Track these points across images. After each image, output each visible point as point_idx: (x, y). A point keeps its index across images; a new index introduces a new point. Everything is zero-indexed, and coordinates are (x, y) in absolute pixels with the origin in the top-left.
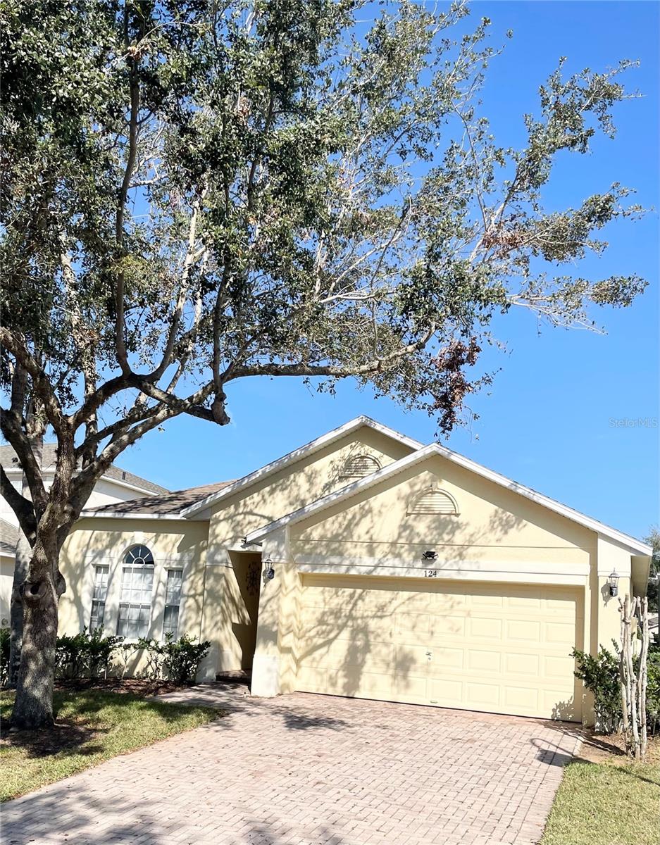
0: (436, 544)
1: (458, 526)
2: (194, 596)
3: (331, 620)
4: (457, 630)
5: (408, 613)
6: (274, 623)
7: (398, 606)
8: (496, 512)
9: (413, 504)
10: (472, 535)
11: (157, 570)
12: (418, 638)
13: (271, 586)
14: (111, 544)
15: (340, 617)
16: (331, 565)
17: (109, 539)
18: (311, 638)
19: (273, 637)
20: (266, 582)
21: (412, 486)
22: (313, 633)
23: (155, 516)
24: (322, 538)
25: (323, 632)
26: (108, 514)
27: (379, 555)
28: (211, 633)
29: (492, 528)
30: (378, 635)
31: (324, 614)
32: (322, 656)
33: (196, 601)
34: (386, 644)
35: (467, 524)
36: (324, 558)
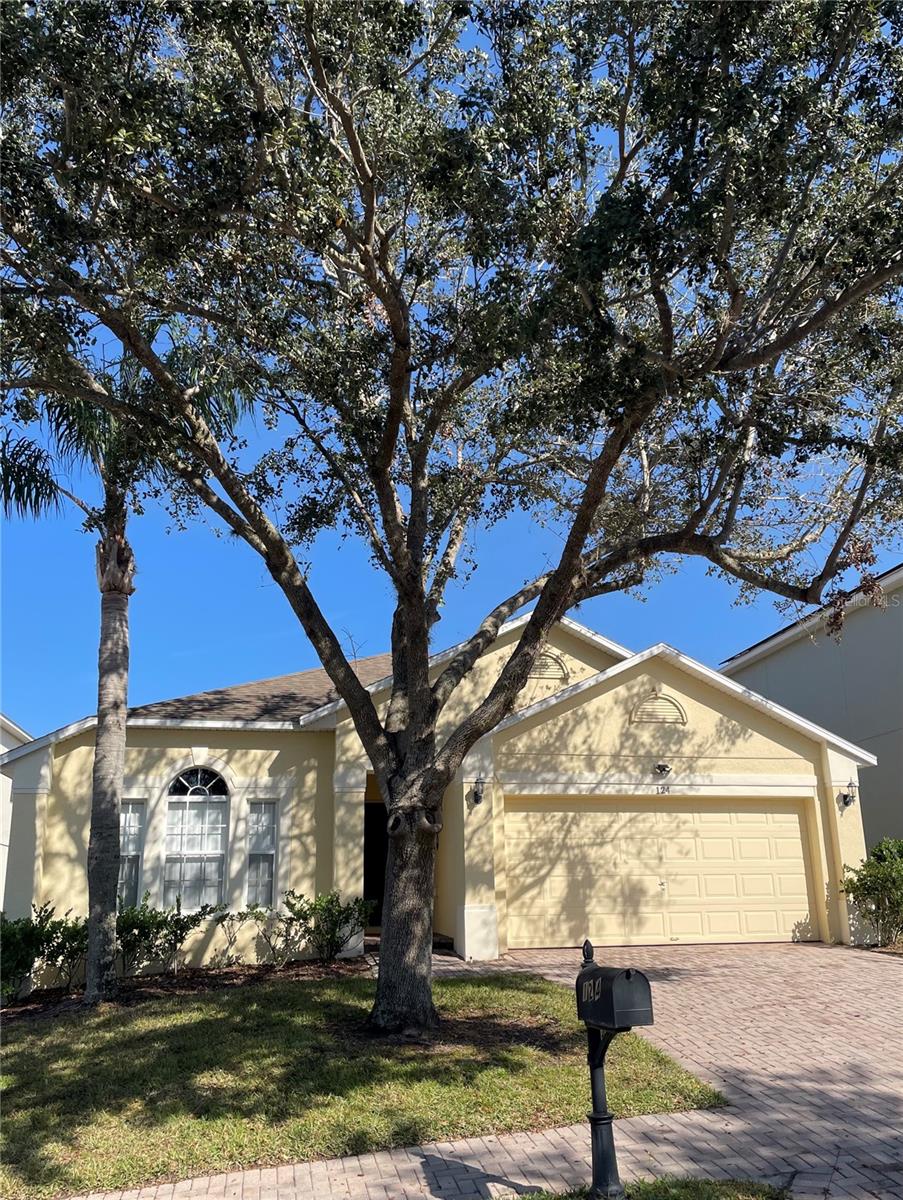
0: (663, 756)
1: (683, 736)
2: (298, 837)
3: (540, 852)
4: (687, 854)
5: (631, 838)
6: (485, 861)
7: (619, 830)
8: (721, 720)
9: (631, 710)
10: (700, 746)
11: (235, 800)
12: (646, 865)
13: (476, 812)
14: (147, 767)
15: (551, 849)
16: (544, 782)
17: (141, 759)
18: (517, 877)
19: (488, 880)
20: (471, 807)
21: (629, 689)
22: (518, 871)
23: (239, 725)
24: (529, 748)
25: (532, 869)
26: (152, 722)
27: (601, 770)
29: (720, 739)
30: (600, 866)
31: (531, 845)
32: (533, 899)
33: (303, 844)
34: (611, 876)
35: (694, 733)
36: (535, 774)
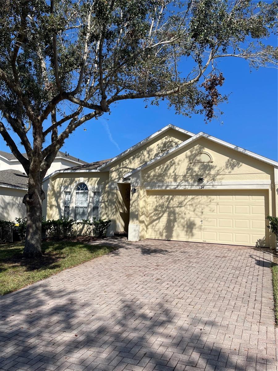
0: (203, 175)
1: (212, 167)
2: (104, 202)
3: (160, 209)
4: (213, 211)
5: (192, 205)
6: (136, 211)
7: (188, 202)
8: (229, 160)
9: (192, 159)
10: (218, 171)
11: (89, 192)
12: (197, 215)
13: (134, 196)
14: (70, 184)
15: (163, 208)
16: (159, 186)
17: (70, 181)
18: (151, 217)
19: (137, 217)
20: (133, 194)
21: (191, 152)
22: (152, 215)
23: (88, 171)
25: (157, 214)
26: (69, 171)
27: (179, 181)
28: (111, 216)
29: (227, 167)
30: (180, 214)
31: (157, 206)
32: (156, 224)
33: (105, 204)
34: (183, 218)
35: (216, 166)
